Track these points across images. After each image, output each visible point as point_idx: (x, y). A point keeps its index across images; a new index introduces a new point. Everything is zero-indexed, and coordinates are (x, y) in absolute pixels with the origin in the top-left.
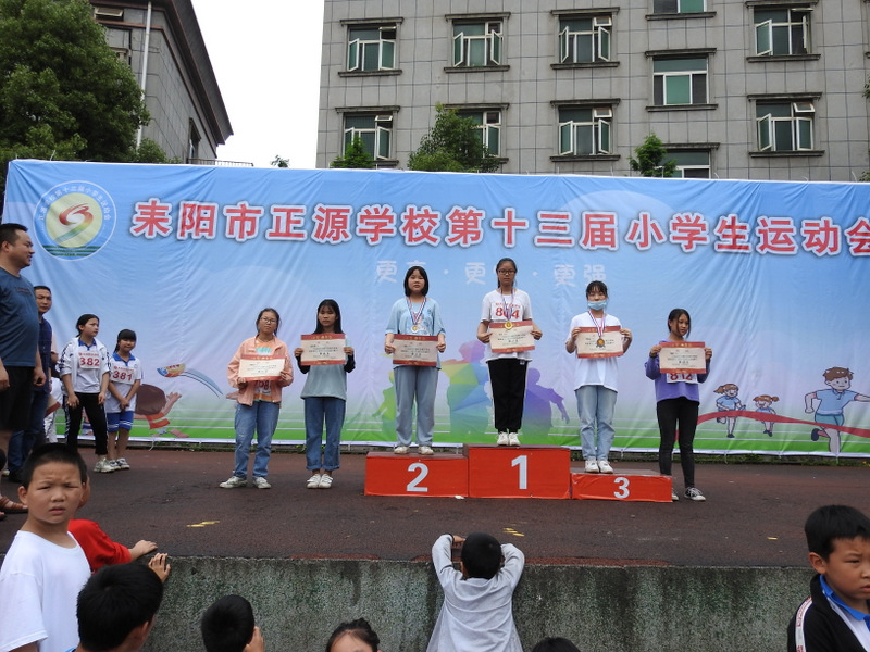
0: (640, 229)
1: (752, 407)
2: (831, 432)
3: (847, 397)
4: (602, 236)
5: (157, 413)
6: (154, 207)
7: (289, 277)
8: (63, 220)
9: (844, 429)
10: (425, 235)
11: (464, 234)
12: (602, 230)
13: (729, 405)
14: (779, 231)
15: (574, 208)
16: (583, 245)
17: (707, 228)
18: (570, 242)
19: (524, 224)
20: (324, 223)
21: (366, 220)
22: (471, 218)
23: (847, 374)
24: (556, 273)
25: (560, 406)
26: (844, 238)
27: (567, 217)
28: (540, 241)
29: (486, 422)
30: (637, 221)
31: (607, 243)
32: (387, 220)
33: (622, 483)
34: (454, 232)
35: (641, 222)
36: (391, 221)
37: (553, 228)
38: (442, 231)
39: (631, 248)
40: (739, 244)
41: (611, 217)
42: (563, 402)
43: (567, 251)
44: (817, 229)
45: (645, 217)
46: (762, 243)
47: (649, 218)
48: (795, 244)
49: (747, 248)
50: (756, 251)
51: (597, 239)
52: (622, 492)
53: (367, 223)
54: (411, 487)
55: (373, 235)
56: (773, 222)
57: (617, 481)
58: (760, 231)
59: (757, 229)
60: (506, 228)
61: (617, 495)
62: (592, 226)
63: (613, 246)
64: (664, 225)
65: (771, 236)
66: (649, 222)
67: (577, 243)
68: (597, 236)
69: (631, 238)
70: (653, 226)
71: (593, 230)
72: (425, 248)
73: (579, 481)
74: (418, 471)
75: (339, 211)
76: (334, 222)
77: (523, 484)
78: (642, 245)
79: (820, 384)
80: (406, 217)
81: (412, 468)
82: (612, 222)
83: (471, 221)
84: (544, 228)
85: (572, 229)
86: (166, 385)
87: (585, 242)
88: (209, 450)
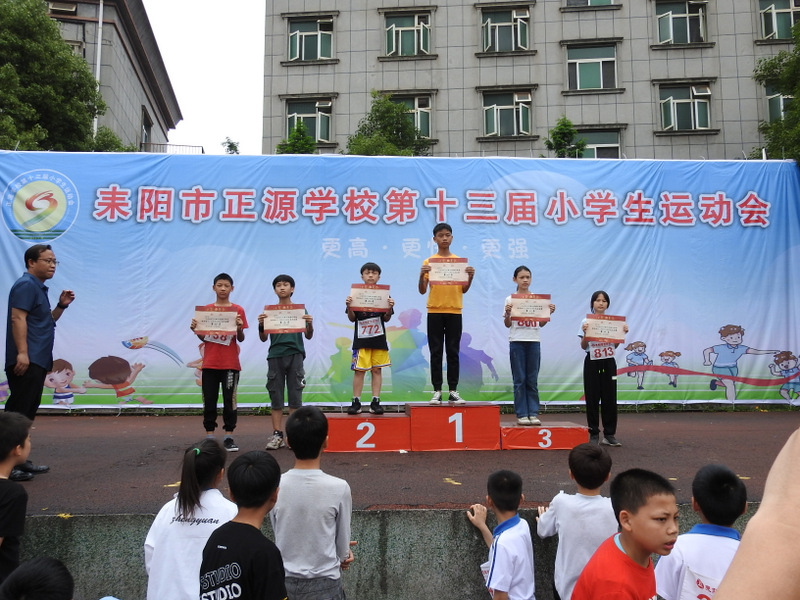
0: (558, 205)
1: (658, 362)
2: (728, 382)
3: (739, 351)
4: (524, 213)
5: (122, 382)
6: (114, 192)
7: (242, 255)
8: (29, 206)
9: (738, 379)
10: (366, 214)
11: (400, 213)
12: (524, 207)
13: (638, 361)
14: (679, 205)
15: (499, 187)
16: (507, 221)
17: (616, 203)
18: (496, 218)
19: (454, 203)
20: (272, 205)
21: (311, 202)
22: (407, 198)
23: (739, 330)
24: (483, 246)
25: (490, 366)
26: (736, 210)
27: (492, 195)
28: (468, 217)
29: (423, 381)
30: (555, 199)
31: (529, 219)
32: (330, 202)
33: (545, 434)
34: (391, 211)
35: (558, 199)
36: (334, 202)
37: (480, 206)
38: (381, 211)
39: (550, 223)
40: (644, 217)
41: (532, 195)
42: (492, 362)
43: (493, 227)
44: (712, 202)
45: (562, 194)
46: (664, 216)
47: (565, 196)
48: (693, 217)
49: (651, 220)
50: (659, 224)
51: (520, 216)
52: (545, 442)
53: (312, 204)
54: (360, 444)
55: (318, 215)
56: (674, 197)
57: (541, 432)
58: (663, 206)
59: (660, 203)
60: (438, 206)
61: (541, 445)
62: (515, 203)
63: (534, 221)
64: (579, 201)
65: (673, 209)
66: (566, 199)
67: (502, 218)
68: (520, 212)
69: (550, 213)
70: (569, 202)
71: (516, 207)
72: (366, 226)
73: (508, 434)
74: (366, 429)
75: (286, 193)
76: (281, 204)
77: (459, 438)
78: (559, 220)
79: (717, 340)
80: (347, 198)
81: (361, 427)
82: (532, 200)
83: (406, 201)
84: (472, 206)
85: (497, 207)
86: (131, 357)
87: (509, 218)
88: (172, 415)
